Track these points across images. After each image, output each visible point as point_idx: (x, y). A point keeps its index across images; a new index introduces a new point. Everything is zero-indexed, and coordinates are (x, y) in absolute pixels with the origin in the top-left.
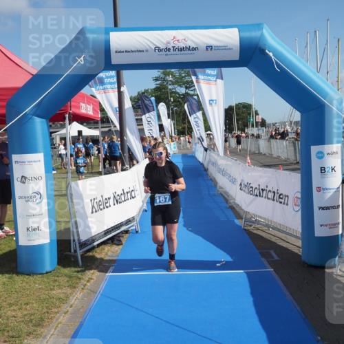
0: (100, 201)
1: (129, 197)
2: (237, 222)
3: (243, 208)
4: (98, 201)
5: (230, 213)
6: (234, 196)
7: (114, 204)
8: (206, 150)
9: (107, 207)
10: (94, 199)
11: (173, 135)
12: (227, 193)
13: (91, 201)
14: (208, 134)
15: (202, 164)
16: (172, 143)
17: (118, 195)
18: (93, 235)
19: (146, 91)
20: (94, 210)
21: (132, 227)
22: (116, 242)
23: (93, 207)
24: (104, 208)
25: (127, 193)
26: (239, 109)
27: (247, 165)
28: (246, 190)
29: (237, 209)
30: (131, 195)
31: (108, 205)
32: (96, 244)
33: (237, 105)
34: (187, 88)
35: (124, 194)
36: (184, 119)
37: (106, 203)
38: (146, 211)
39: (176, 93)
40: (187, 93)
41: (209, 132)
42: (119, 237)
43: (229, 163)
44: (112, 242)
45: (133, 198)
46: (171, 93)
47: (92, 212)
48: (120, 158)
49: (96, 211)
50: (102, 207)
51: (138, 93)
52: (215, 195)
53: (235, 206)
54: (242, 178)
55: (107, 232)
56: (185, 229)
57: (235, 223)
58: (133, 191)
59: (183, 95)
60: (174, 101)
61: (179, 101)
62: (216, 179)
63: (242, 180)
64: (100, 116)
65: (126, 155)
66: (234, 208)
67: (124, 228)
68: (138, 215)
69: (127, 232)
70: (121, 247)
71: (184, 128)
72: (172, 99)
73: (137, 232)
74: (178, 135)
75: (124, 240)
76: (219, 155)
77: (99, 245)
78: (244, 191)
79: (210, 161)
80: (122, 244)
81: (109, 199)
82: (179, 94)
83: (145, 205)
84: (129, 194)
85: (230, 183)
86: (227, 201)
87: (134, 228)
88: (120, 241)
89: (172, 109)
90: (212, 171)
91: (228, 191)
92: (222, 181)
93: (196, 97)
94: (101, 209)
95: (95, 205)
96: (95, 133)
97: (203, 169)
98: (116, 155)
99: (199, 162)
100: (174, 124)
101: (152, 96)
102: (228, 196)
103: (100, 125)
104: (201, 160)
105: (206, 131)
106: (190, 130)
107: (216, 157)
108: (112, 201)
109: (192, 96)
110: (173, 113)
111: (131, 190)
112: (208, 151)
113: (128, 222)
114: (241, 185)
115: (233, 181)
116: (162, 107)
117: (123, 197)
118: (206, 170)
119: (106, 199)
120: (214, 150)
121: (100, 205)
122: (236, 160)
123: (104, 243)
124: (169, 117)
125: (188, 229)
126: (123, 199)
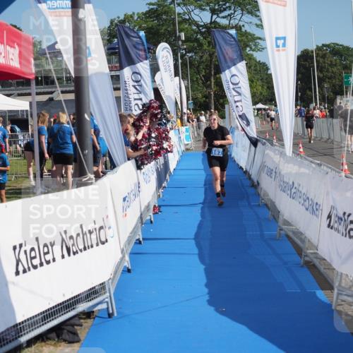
0: (32, 249)
1: (94, 243)
2: (321, 294)
3: (334, 266)
4: (28, 248)
5: (306, 276)
6: (314, 241)
7: (63, 257)
8: (254, 142)
9: (48, 262)
10: (21, 246)
11: (185, 110)
12: (299, 234)
13: (15, 248)
14: (259, 110)
15: (246, 172)
16: (183, 129)
17: (71, 237)
18: (19, 320)
19: (128, 18)
20: (21, 269)
21: (100, 304)
22: (66, 336)
23: (18, 261)
24: (41, 264)
25: (90, 232)
26: (324, 56)
27: (343, 174)
28: (342, 228)
29: (322, 268)
30: (99, 238)
31: (49, 257)
32: (24, 339)
33: (318, 49)
34: (213, 12)
35: (84, 234)
36: (207, 78)
37: (45, 254)
38: (129, 271)
39: (190, 22)
40: (213, 23)
41: (260, 106)
42: (73, 325)
43: (303, 170)
44: (58, 337)
45: (103, 243)
46: (180, 23)
47: (17, 273)
48: (76, 159)
49: (25, 271)
50: (36, 262)
51: (112, 22)
52: (273, 239)
53: (317, 262)
54: (332, 204)
55: (48, 315)
56: (212, 309)
57: (317, 298)
58: (101, 228)
59: (205, 26)
60: (188, 40)
61: (197, 40)
62: (277, 204)
63: (333, 207)
64: (34, 71)
65: (89, 152)
66: (314, 265)
67: (82, 307)
68: (112, 279)
69: (88, 314)
70: (76, 346)
71: (207, 97)
72: (183, 36)
73: (110, 316)
74: (195, 111)
75: (82, 333)
76: (282, 154)
77: (30, 343)
78: (337, 230)
79: (263, 166)
80: (78, 341)
81: (52, 245)
82: (198, 26)
83: (127, 258)
84: (94, 236)
85: (308, 213)
86: (299, 251)
87: (104, 306)
88: (75, 334)
89: (182, 56)
90: (269, 187)
91: (301, 230)
92: (290, 209)
93: (233, 32)
94: (35, 267)
95: (23, 257)
96: (20, 105)
97: (248, 183)
98: (67, 152)
99: (241, 168)
100: (187, 88)
101: (141, 28)
102: (303, 241)
103: (34, 88)
104: (243, 164)
105: (255, 103)
106: (220, 101)
107: (277, 158)
108: (57, 249)
109: (224, 28)
110: (184, 64)
111: (97, 226)
112: (259, 144)
113: (92, 293)
114: (329, 217)
115: (314, 208)
116: (164, 52)
117: (80, 240)
118: (255, 186)
119: (45, 245)
120: (272, 144)
121: (32, 258)
122: (320, 165)
123: (42, 338)
124: (176, 74)
125: (217, 310)
126: (81, 247)
